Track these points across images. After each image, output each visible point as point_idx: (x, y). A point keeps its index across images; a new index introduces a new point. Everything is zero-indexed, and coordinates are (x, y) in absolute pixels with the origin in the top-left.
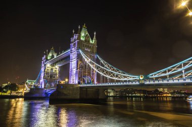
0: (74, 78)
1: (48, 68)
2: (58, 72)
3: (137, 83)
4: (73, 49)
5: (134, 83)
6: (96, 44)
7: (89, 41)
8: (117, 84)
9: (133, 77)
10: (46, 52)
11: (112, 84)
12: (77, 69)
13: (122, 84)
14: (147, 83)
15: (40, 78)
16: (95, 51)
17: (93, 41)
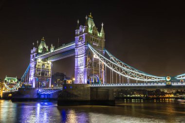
0: (82, 77)
1: (40, 64)
2: (50, 68)
3: (163, 84)
4: (80, 43)
5: (160, 84)
6: (104, 37)
7: (96, 35)
8: (139, 85)
9: (158, 79)
11: (133, 85)
12: (86, 67)
13: (145, 85)
14: (175, 84)
15: (28, 75)
16: (103, 46)
17: (101, 34)
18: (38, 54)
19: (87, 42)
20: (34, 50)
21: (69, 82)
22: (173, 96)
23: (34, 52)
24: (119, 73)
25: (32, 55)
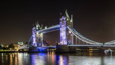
6: (73, 22)
16: (72, 27)
18: (37, 30)
19: (67, 25)
20: (34, 28)
22: (92, 50)
23: (34, 30)
25: (33, 31)
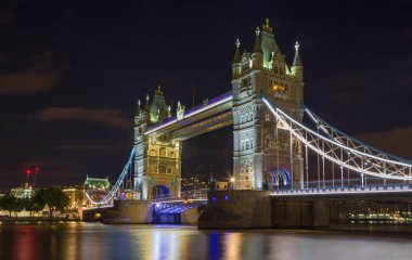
0: (251, 173)
1: (154, 147)
2: (177, 156)
4: (243, 95)
7: (282, 72)
8: (390, 190)
10: (144, 101)
11: (374, 190)
12: (258, 151)
13: (406, 189)
17: (293, 69)
19: (261, 92)
20: (140, 116)
21: (222, 185)
23: (141, 122)
24: (339, 162)
25: (137, 129)
